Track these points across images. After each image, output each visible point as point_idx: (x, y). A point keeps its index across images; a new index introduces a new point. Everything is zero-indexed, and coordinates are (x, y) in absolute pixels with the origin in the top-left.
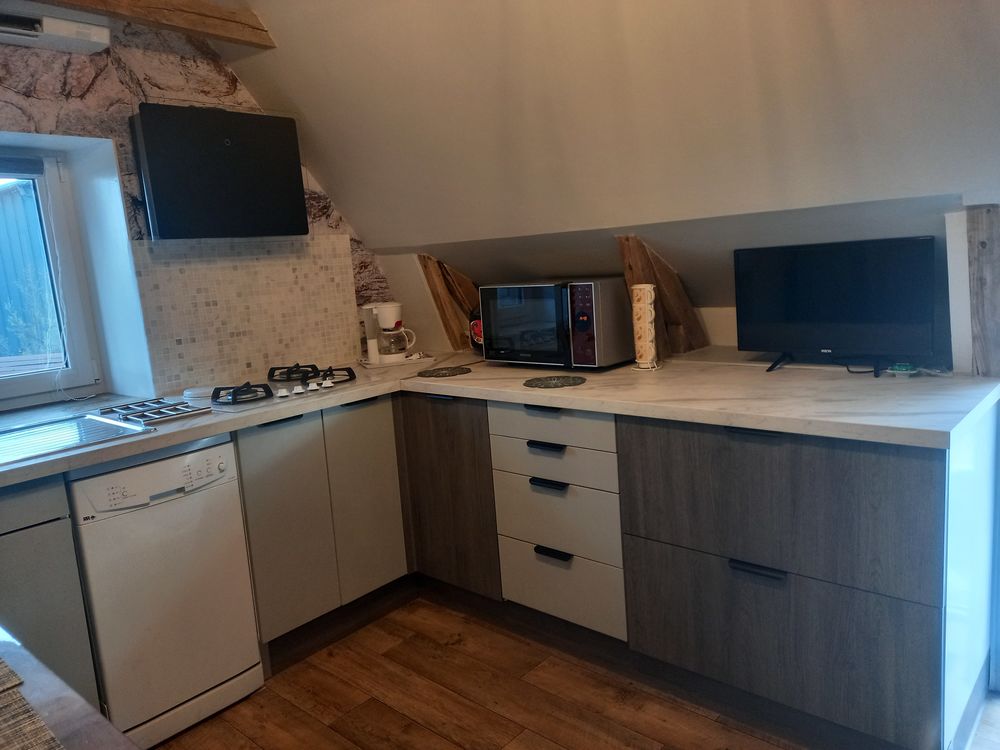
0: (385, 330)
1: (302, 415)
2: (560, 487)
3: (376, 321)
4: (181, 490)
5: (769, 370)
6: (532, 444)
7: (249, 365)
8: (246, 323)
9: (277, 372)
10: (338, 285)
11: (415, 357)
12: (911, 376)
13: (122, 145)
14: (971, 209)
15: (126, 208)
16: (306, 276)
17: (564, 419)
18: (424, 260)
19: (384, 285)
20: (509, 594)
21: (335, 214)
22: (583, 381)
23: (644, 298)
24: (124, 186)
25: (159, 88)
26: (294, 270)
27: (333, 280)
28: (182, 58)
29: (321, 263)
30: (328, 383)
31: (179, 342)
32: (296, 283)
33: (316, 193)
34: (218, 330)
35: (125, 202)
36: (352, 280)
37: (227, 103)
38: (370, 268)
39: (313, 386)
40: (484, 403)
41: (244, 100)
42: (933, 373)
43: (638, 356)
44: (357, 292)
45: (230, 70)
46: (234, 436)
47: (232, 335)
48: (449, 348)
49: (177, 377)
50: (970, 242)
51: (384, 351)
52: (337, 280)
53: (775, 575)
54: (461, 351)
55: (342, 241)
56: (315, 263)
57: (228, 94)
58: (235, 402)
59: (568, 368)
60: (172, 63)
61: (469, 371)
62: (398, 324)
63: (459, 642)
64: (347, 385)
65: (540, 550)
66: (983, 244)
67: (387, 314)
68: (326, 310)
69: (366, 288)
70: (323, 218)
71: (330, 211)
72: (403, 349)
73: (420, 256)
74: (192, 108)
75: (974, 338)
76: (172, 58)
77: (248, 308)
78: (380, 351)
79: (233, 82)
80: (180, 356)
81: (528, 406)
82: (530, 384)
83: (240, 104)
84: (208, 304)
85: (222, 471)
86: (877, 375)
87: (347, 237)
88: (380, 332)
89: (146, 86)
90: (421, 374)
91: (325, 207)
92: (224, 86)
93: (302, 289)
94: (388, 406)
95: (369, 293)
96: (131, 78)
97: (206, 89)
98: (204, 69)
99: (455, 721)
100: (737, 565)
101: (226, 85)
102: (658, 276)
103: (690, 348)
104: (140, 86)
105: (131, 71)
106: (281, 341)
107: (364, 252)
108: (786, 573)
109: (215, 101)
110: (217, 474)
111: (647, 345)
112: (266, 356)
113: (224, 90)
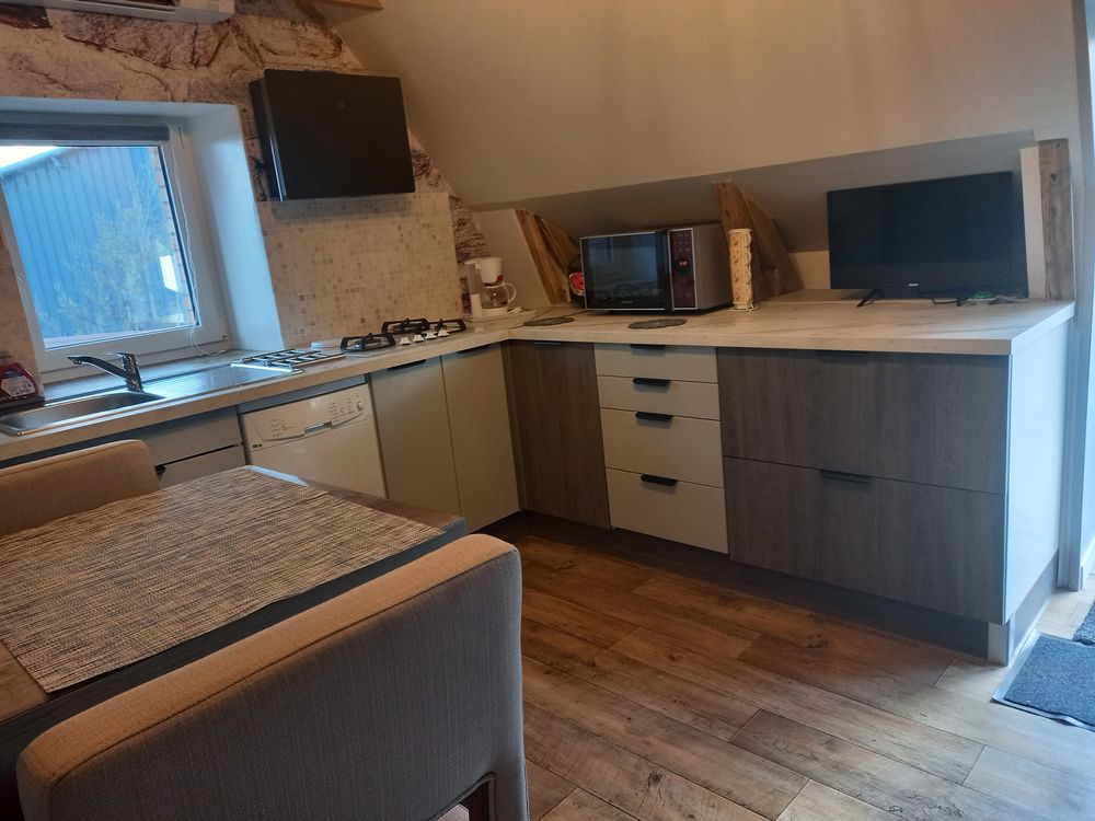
0: (487, 285)
1: (423, 361)
2: (665, 419)
3: (478, 276)
4: (328, 425)
5: (860, 305)
6: (637, 381)
7: (363, 320)
8: (359, 280)
9: (390, 327)
10: (439, 243)
11: (517, 310)
12: (991, 303)
13: (244, 111)
14: (1042, 144)
15: (251, 171)
16: (410, 233)
17: (669, 355)
18: (521, 215)
19: (481, 242)
20: (617, 521)
21: (434, 172)
22: (684, 322)
23: (741, 242)
24: (248, 150)
25: (275, 54)
26: (399, 228)
27: (434, 237)
28: (293, 23)
29: (422, 221)
30: (443, 332)
31: (302, 298)
32: (402, 241)
33: (418, 152)
34: (335, 287)
35: (250, 165)
36: (453, 237)
37: (333, 65)
38: (468, 225)
39: (430, 335)
40: (590, 346)
41: (349, 62)
42: (1010, 299)
43: (735, 297)
44: (457, 249)
45: (335, 32)
46: (368, 378)
47: (347, 291)
48: (549, 304)
49: (302, 332)
50: (1042, 174)
51: (486, 305)
52: (438, 237)
53: (861, 480)
54: (558, 305)
55: (443, 200)
56: (418, 221)
57: (334, 56)
58: (364, 349)
59: (668, 312)
60: (284, 28)
61: (572, 320)
62: (500, 279)
63: (571, 567)
64: (460, 335)
65: (646, 478)
66: (1054, 176)
67: (489, 269)
68: (429, 267)
69: (465, 244)
70: (424, 176)
71: (430, 169)
72: (505, 303)
73: (517, 211)
74: (306, 72)
75: (1047, 265)
76: (283, 23)
77: (360, 265)
78: (482, 305)
79: (338, 43)
80: (304, 312)
81: (633, 346)
82: (633, 326)
83: (345, 65)
84: (325, 262)
85: (360, 409)
86: (959, 305)
87: (446, 195)
88: (482, 287)
89: (263, 52)
90: (526, 324)
91: (425, 165)
92: (330, 49)
93: (407, 247)
94: (497, 355)
95: (468, 249)
96: (249, 45)
97: (315, 52)
98: (312, 33)
100: (827, 474)
101: (332, 47)
102: (754, 220)
103: (785, 291)
104: (257, 51)
105: (249, 38)
106: (390, 298)
107: (462, 210)
108: (870, 477)
109: (323, 63)
110: (357, 412)
111: (743, 286)
112: (378, 312)
113: (331, 53)
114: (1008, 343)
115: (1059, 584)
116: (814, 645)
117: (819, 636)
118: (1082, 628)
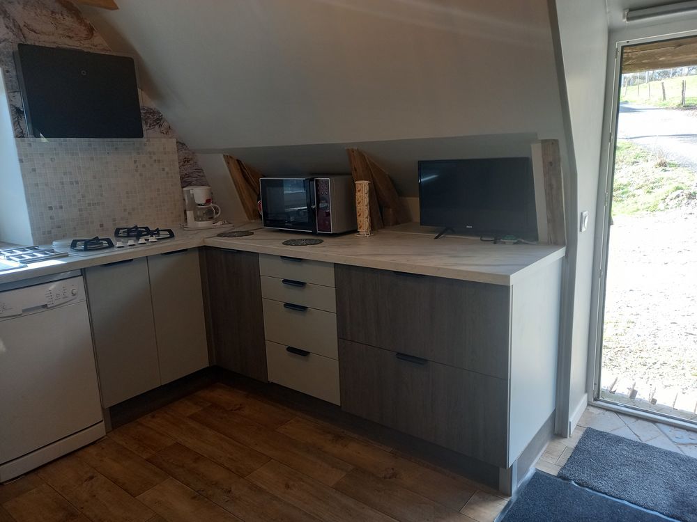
0: (199, 205)
1: (132, 260)
2: (303, 309)
3: (192, 199)
4: (45, 306)
5: (436, 238)
6: (285, 281)
7: (101, 226)
8: (100, 197)
9: (121, 231)
10: (167, 173)
11: (219, 224)
12: (515, 243)
13: (8, 72)
14: (544, 142)
15: (12, 115)
16: (144, 166)
17: (305, 265)
18: (228, 158)
19: (201, 174)
20: (273, 377)
21: (165, 124)
22: (321, 241)
23: (363, 187)
24: (10, 100)
25: (36, 32)
26: (135, 162)
27: (163, 170)
28: (53, 12)
29: (155, 157)
30: (152, 239)
31: (51, 208)
32: (137, 171)
33: (151, 109)
34: (79, 201)
35: (11, 111)
36: (178, 170)
37: (85, 46)
38: (191, 162)
39: (142, 240)
40: (255, 255)
41: (98, 44)
42: (527, 242)
43: (359, 226)
44: (182, 178)
45: (88, 22)
46: (83, 272)
47: (89, 205)
48: (246, 219)
50: (543, 162)
51: (197, 218)
52: (167, 169)
53: (420, 361)
54: (254, 221)
55: (171, 144)
56: (151, 158)
57: (86, 39)
58: (86, 250)
59: (314, 233)
60: (45, 15)
61: (253, 233)
62: (208, 201)
63: (239, 409)
64: (168, 241)
65: (290, 349)
66: (551, 163)
67: (199, 194)
68: (158, 190)
69: (188, 176)
70: (157, 127)
71: (162, 122)
72: (211, 218)
73: (224, 155)
74: (58, 49)
75: (549, 221)
76: (44, 12)
77: (101, 186)
78: (195, 218)
79: (91, 30)
80: (52, 218)
81: (281, 257)
82: (286, 243)
83: (96, 46)
84: (71, 183)
85: (74, 295)
86: (495, 243)
87: (174, 140)
88: (194, 206)
89: (26, 31)
90: (219, 235)
91: (158, 119)
92: (84, 33)
93: (141, 175)
94: (196, 254)
95: (190, 179)
96: (14, 25)
97: (70, 34)
98: (69, 21)
99: (228, 455)
100: (401, 356)
101: (86, 32)
102: (374, 175)
104: (21, 30)
105: (14, 20)
106: (125, 210)
107: (187, 151)
108: (426, 360)
109: (77, 43)
110: (71, 297)
111: (364, 220)
112: (114, 220)
113: (84, 36)
114: (507, 278)
115: (556, 432)
116: (388, 476)
117: (393, 469)
118: (563, 468)
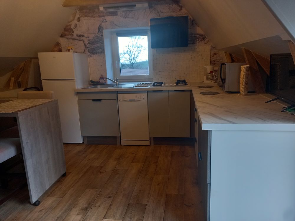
0: (208, 73)
4: (135, 100)
8: (176, 68)
10: (204, 60)
16: (194, 57)
19: (222, 60)
21: (207, 40)
25: (163, 13)
26: (191, 56)
27: (203, 58)
28: (169, 4)
29: (200, 53)
31: (160, 71)
32: (191, 59)
33: (201, 34)
34: (169, 69)
36: (210, 58)
38: (217, 55)
41: (183, 12)
44: (211, 62)
45: (181, 5)
46: (147, 92)
47: (172, 71)
49: (159, 79)
51: (207, 79)
52: (204, 58)
55: (208, 48)
56: (198, 54)
60: (167, 6)
62: (212, 72)
68: (199, 67)
69: (215, 61)
70: (203, 41)
71: (206, 39)
77: (177, 65)
79: (181, 7)
80: (160, 74)
87: (210, 46)
91: (204, 38)
93: (193, 61)
95: (215, 62)
96: (157, 12)
97: (174, 11)
98: (174, 6)
101: (179, 9)
104: (159, 13)
105: (157, 10)
106: (185, 74)
107: (216, 50)
110: (142, 99)
112: (180, 77)
113: (179, 10)
